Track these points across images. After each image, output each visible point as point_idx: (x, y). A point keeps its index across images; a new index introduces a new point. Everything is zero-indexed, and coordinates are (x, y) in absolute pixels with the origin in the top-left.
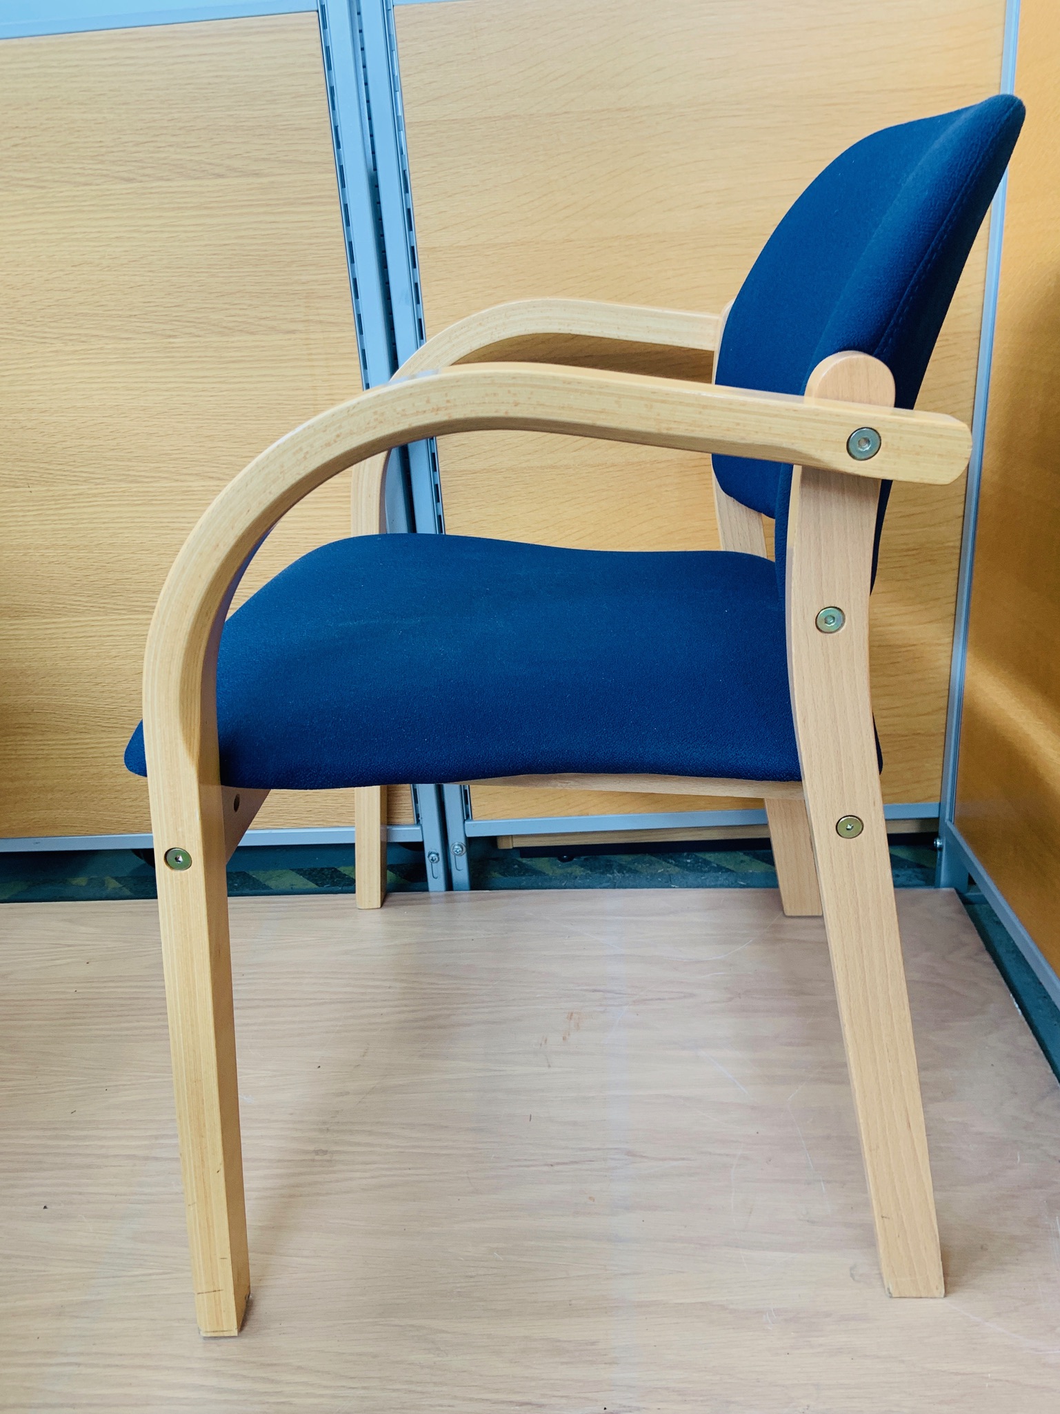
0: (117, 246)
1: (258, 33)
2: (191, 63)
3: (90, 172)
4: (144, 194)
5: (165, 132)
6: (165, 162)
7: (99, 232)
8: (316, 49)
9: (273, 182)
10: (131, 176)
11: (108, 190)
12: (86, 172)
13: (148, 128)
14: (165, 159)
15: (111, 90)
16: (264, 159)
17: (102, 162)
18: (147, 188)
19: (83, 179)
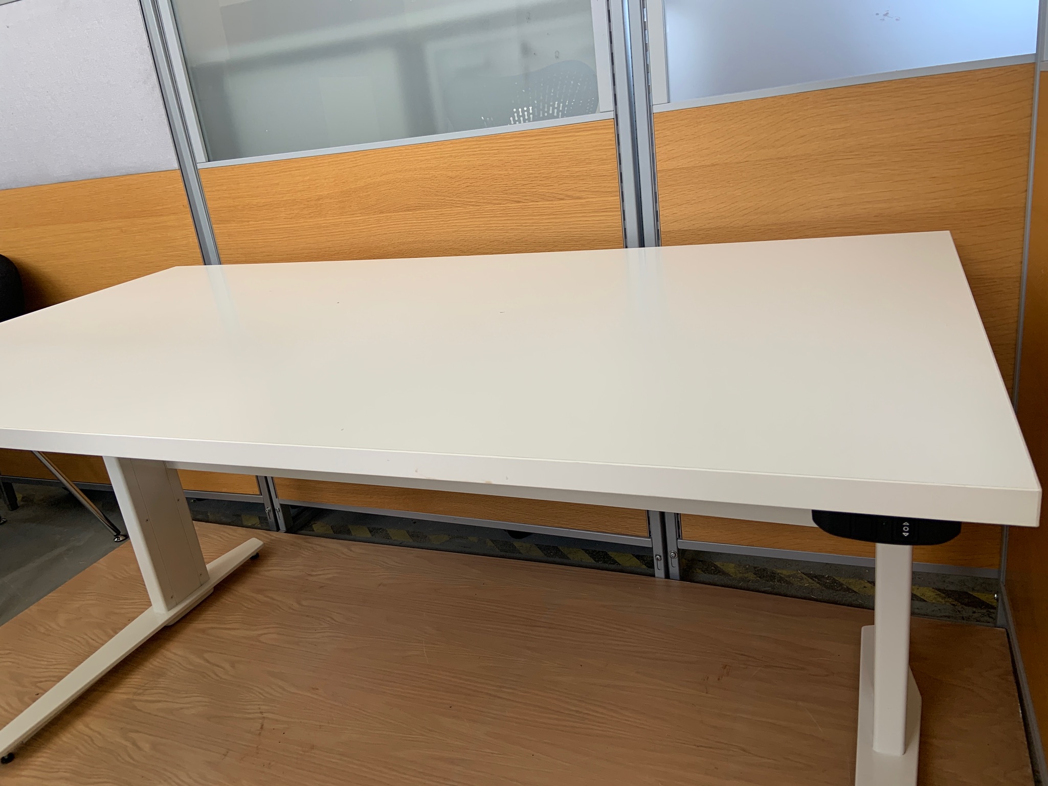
0: (511, 233)
1: (584, 131)
2: (550, 146)
3: (501, 198)
4: (525, 208)
5: (537, 179)
6: (535, 193)
7: (503, 226)
8: (612, 136)
9: (588, 202)
10: (520, 200)
11: (509, 207)
12: (499, 198)
13: (529, 177)
14: (535, 192)
15: (512, 160)
16: (583, 191)
17: (507, 194)
18: (526, 206)
19: (497, 202)
